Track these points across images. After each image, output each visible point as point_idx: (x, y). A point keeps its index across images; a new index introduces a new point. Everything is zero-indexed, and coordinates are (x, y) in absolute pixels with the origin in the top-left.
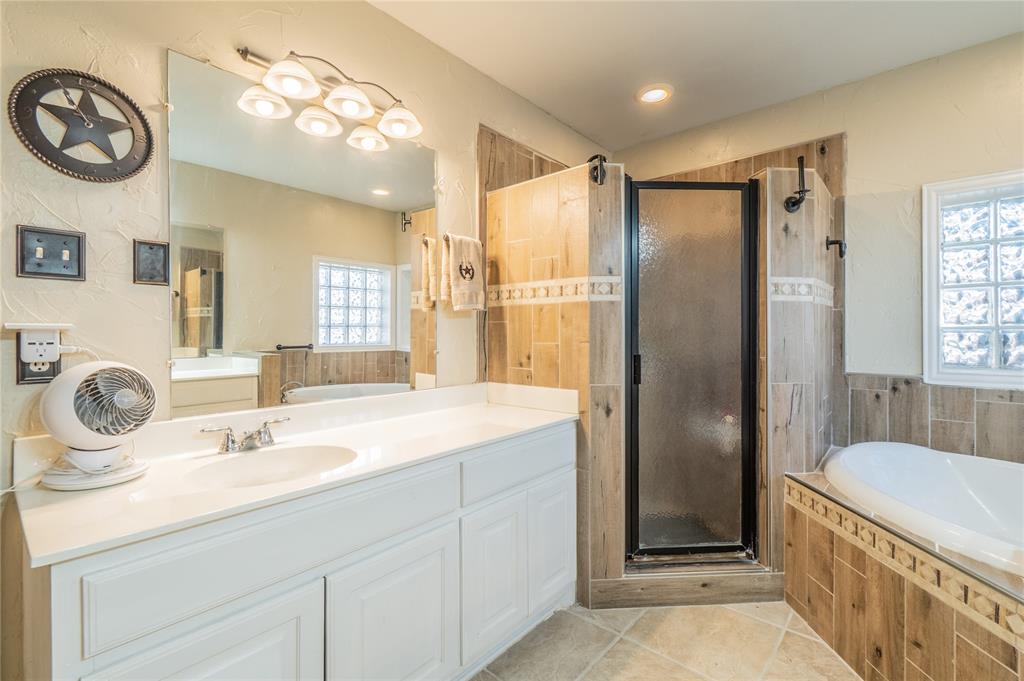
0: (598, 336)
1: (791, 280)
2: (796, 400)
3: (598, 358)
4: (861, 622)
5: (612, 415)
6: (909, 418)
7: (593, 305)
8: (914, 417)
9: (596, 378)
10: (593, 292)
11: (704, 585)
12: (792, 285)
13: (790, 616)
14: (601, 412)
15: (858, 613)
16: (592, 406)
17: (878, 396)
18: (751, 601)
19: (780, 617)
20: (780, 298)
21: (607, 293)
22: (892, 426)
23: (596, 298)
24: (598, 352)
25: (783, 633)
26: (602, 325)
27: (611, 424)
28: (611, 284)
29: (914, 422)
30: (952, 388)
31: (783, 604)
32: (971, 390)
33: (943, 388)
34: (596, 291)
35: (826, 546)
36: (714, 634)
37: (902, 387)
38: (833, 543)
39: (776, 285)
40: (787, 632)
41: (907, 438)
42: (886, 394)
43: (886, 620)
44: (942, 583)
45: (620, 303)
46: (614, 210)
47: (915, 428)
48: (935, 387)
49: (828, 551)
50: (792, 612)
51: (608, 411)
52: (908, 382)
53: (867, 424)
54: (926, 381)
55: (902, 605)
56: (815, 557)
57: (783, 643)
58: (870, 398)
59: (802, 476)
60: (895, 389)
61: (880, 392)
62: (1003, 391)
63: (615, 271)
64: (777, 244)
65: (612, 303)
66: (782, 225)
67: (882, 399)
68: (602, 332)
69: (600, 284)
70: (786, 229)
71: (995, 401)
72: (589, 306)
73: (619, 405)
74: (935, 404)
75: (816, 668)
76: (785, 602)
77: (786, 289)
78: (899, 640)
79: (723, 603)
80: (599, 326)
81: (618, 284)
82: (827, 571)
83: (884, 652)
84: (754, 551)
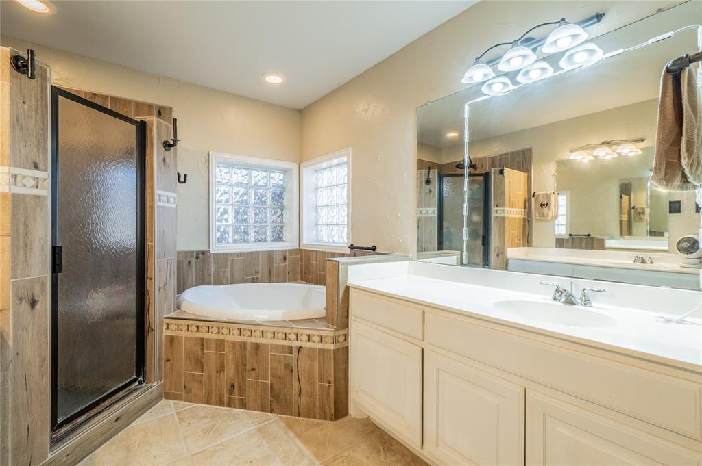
0: (22, 228)
1: (167, 193)
2: (169, 268)
3: (21, 251)
4: (222, 378)
5: (38, 306)
6: (203, 272)
7: (16, 198)
8: (206, 271)
9: (19, 272)
10: (15, 184)
11: (117, 420)
12: (167, 196)
13: (172, 404)
14: (25, 306)
15: (220, 374)
16: (13, 302)
17: (189, 262)
18: (145, 412)
19: (167, 408)
20: (161, 204)
21: (32, 187)
22: (196, 279)
23: (17, 190)
24: (21, 244)
25: (175, 414)
26: (26, 218)
27: (37, 315)
28: (38, 178)
29: (206, 274)
30: (221, 254)
31: (164, 401)
32: (227, 254)
33: (217, 254)
34: (18, 184)
35: (198, 348)
36: (139, 444)
37: (201, 256)
38: (202, 344)
39: (159, 195)
40: (177, 413)
41: (203, 283)
42: (193, 260)
43: (237, 368)
44: (264, 335)
45: (45, 198)
46: (39, 107)
47: (206, 277)
48: (214, 254)
49: (200, 350)
50: (171, 402)
51: (33, 303)
52: (203, 253)
53: (184, 279)
54: (211, 251)
55: (245, 356)
56: (190, 358)
57: (179, 419)
58: (186, 263)
59: (173, 314)
60: (197, 257)
61: (190, 260)
62: (237, 253)
63: (41, 165)
64: (160, 168)
65: (38, 197)
66: (162, 158)
67: (191, 263)
68: (26, 225)
69: (24, 177)
70: (164, 160)
71: (236, 258)
72: (10, 198)
73: (46, 295)
74: (214, 263)
75: (203, 418)
76: (164, 399)
77: (165, 199)
78: (244, 374)
79: (128, 425)
80: (22, 220)
81: (44, 180)
82: (199, 363)
83: (236, 386)
84: (143, 378)
